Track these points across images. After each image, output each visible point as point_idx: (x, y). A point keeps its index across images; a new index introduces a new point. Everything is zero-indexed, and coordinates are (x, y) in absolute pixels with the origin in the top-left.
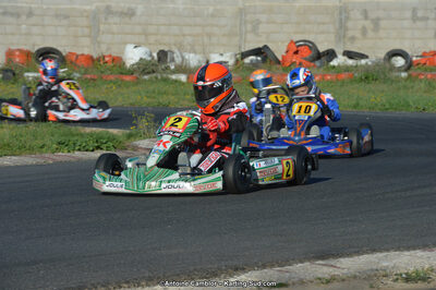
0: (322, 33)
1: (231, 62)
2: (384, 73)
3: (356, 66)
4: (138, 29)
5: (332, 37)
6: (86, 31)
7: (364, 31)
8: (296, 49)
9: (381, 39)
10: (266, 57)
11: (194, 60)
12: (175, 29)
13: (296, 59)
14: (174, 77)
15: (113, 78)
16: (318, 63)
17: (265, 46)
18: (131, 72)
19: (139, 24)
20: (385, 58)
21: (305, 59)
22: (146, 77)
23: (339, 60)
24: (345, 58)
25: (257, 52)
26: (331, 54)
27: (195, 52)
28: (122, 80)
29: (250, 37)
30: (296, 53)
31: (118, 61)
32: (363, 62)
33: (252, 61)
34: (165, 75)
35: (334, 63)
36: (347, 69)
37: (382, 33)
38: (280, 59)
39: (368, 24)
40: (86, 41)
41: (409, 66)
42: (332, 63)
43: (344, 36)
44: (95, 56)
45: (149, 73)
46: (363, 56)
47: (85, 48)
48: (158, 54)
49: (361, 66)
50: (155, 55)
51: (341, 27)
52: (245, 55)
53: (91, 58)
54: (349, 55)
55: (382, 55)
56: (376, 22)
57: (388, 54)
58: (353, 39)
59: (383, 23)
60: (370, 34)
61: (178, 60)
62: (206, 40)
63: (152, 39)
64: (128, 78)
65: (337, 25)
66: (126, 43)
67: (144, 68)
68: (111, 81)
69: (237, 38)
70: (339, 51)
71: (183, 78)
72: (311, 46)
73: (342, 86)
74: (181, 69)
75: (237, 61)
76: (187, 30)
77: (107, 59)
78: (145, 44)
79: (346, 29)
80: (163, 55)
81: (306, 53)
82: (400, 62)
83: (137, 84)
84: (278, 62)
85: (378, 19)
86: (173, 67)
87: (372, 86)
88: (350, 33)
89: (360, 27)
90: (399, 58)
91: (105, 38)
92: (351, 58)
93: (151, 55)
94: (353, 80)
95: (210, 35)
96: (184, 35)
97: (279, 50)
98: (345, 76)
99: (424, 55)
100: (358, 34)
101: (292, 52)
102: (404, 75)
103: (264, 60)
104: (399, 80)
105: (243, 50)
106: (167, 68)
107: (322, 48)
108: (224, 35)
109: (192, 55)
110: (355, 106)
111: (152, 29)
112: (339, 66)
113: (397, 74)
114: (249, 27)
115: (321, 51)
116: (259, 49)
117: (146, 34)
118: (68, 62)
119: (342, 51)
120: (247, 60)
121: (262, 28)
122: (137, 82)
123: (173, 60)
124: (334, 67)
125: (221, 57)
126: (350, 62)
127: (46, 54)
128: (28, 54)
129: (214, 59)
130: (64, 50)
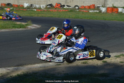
1: (45, 7)
2: (74, 10)
5: (64, 2)
8: (57, 4)
11: (38, 6)
13: (57, 6)
14: (34, 10)
16: (61, 7)
18: (25, 9)
21: (59, 7)
22: (28, 10)
23: (66, 7)
25: (50, 5)
26: (64, 6)
27: (37, 4)
29: (49, 2)
30: (57, 5)
31: (23, 6)
32: (70, 7)
34: (32, 9)
35: (65, 7)
36: (67, 9)
37: (74, 2)
41: (79, 8)
44: (18, 5)
46: (70, 6)
47: (16, 3)
50: (30, 5)
52: (48, 5)
53: (17, 5)
54: (68, 6)
55: (74, 6)
58: (68, 3)
60: (72, 2)
61: (34, 6)
66: (24, 3)
67: (28, 8)
68: (21, 10)
69: (46, 2)
70: (66, 5)
71: (35, 10)
72: (60, 4)
73: (66, 12)
74: (35, 8)
77: (21, 6)
78: (28, 3)
80: (31, 5)
81: (59, 5)
82: (77, 8)
83: (26, 11)
84: (54, 7)
86: (33, 7)
87: (72, 13)
88: (68, 2)
91: (20, 1)
94: (68, 11)
95: (41, 1)
96: (36, 1)
97: (54, 5)
99: (81, 6)
100: (69, 2)
102: (78, 10)
103: (51, 7)
107: (62, 5)
108: (43, 1)
110: (69, 17)
113: (76, 10)
117: (28, 1)
118: (13, 6)
120: (48, 6)
125: (43, 6)
126: (68, 7)
127: (9, 4)
128: (5, 4)
129: (42, 6)
130: (12, 4)
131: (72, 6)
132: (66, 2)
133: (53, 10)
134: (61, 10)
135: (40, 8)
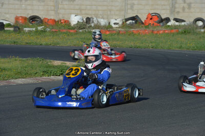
0: (164, 9)
1: (121, 23)
2: (193, 30)
3: (180, 26)
4: (77, 7)
5: (168, 12)
6: (53, 8)
7: (184, 9)
8: (151, 17)
9: (191, 12)
10: (137, 21)
11: (103, 22)
12: (94, 8)
13: (151, 22)
15: (65, 31)
16: (161, 24)
17: (137, 16)
18: (73, 28)
19: (78, 5)
20: (193, 22)
21: (155, 22)
22: (81, 31)
23: (172, 23)
24: (175, 21)
25: (133, 18)
26: (168, 20)
27: (103, 18)
28: (70, 32)
29: (129, 11)
30: (151, 19)
31: (67, 23)
32: (183, 23)
33: (130, 22)
34: (89, 30)
35: (169, 24)
36: (176, 27)
37: (192, 10)
38: (144, 22)
39: (186, 5)
40: (53, 13)
42: (168, 24)
43: (174, 11)
44: (57, 20)
45: (82, 29)
46: (183, 21)
47: (52, 16)
48: (86, 19)
49: (182, 25)
50: (85, 19)
51: (173, 7)
52: (127, 20)
53: (54, 21)
54: (177, 20)
55: (192, 20)
56: (189, 5)
57: (195, 20)
58: (178, 12)
59: (192, 5)
60: (187, 10)
61: (96, 22)
62: (109, 12)
63: (83, 12)
64: (72, 31)
65: (171, 6)
66: (71, 14)
67: (80, 26)
68: (64, 33)
69: (124, 12)
70: (172, 18)
72: (158, 16)
73: (173, 36)
74: (97, 26)
75: (123, 23)
76: (100, 8)
77: (62, 21)
78: (80, 15)
79: (175, 8)
80: (88, 20)
81: (156, 19)
82: (200, 23)
83: (76, 34)
84: (143, 23)
85: (190, 3)
86: (93, 25)
87: (187, 36)
88: (177, 10)
89: (182, 7)
90: (200, 22)
91: (62, 11)
92: (177, 21)
93: (83, 20)
94: (178, 33)
95: (110, 11)
96: (98, 10)
97: (143, 18)
98: (174, 31)
100: (181, 10)
101: (149, 19)
102: (203, 30)
103: (136, 23)
104: (200, 33)
105: (126, 18)
106: (91, 26)
107: (163, 17)
108: (117, 10)
109: (102, 20)
110: (180, 47)
111: (83, 7)
112: (171, 26)
113: (199, 30)
114: (129, 6)
115: (163, 18)
116: (134, 17)
117: (81, 10)
118: (44, 23)
119: (173, 18)
120: (128, 22)
121: (135, 7)
122: (77, 33)
123: (93, 22)
124: (169, 26)
125: (116, 21)
126: (177, 24)
127: (33, 19)
128: (25, 19)
129: (113, 21)
130: (42, 17)
131: (189, 20)
132: (173, 9)
133: (141, 29)
134: (161, 29)
135: (109, 27)
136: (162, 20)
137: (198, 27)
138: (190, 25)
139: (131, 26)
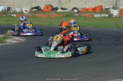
0: (54, 2)
1: (29, 11)
2: (72, 14)
3: (64, 12)
4: (2, 1)
5: (57, 4)
7: (66, 2)
8: (47, 7)
9: (71, 4)
11: (18, 10)
12: (12, 1)
13: (47, 10)
14: (12, 15)
16: (53, 11)
17: (38, 6)
21: (50, 10)
23: (59, 10)
25: (36, 8)
26: (57, 9)
29: (34, 3)
32: (66, 11)
33: (35, 10)
34: (10, 15)
35: (58, 11)
36: (62, 13)
41: (79, 12)
45: (5, 14)
46: (66, 9)
48: (7, 8)
52: (33, 9)
54: (62, 9)
55: (71, 9)
57: (73, 8)
58: (63, 4)
60: (68, 3)
61: (13, 10)
63: (5, 4)
65: (59, 0)
67: (3, 12)
69: (30, 4)
70: (59, 8)
71: (15, 15)
72: (51, 6)
73: (61, 18)
74: (15, 13)
78: (3, 5)
80: (9, 9)
81: (50, 8)
82: (76, 11)
83: (2, 17)
84: (42, 11)
86: (12, 12)
87: (69, 18)
93: (5, 8)
94: (64, 16)
95: (22, 3)
96: (15, 3)
97: (42, 7)
98: (61, 15)
99: (82, 9)
102: (77, 15)
103: (38, 10)
104: (76, 16)
105: (32, 7)
106: (10, 12)
107: (54, 7)
108: (26, 3)
114: (34, 1)
117: (4, 2)
120: (33, 10)
121: (37, 1)
125: (26, 9)
126: (62, 11)
129: (24, 10)
131: (69, 9)
132: (60, 2)
133: (41, 14)
134: (53, 14)
135: (22, 13)
136: (53, 9)
137: (74, 13)
138: (70, 12)
139: (35, 12)
